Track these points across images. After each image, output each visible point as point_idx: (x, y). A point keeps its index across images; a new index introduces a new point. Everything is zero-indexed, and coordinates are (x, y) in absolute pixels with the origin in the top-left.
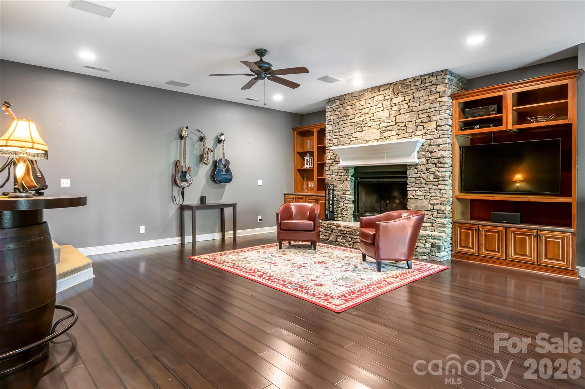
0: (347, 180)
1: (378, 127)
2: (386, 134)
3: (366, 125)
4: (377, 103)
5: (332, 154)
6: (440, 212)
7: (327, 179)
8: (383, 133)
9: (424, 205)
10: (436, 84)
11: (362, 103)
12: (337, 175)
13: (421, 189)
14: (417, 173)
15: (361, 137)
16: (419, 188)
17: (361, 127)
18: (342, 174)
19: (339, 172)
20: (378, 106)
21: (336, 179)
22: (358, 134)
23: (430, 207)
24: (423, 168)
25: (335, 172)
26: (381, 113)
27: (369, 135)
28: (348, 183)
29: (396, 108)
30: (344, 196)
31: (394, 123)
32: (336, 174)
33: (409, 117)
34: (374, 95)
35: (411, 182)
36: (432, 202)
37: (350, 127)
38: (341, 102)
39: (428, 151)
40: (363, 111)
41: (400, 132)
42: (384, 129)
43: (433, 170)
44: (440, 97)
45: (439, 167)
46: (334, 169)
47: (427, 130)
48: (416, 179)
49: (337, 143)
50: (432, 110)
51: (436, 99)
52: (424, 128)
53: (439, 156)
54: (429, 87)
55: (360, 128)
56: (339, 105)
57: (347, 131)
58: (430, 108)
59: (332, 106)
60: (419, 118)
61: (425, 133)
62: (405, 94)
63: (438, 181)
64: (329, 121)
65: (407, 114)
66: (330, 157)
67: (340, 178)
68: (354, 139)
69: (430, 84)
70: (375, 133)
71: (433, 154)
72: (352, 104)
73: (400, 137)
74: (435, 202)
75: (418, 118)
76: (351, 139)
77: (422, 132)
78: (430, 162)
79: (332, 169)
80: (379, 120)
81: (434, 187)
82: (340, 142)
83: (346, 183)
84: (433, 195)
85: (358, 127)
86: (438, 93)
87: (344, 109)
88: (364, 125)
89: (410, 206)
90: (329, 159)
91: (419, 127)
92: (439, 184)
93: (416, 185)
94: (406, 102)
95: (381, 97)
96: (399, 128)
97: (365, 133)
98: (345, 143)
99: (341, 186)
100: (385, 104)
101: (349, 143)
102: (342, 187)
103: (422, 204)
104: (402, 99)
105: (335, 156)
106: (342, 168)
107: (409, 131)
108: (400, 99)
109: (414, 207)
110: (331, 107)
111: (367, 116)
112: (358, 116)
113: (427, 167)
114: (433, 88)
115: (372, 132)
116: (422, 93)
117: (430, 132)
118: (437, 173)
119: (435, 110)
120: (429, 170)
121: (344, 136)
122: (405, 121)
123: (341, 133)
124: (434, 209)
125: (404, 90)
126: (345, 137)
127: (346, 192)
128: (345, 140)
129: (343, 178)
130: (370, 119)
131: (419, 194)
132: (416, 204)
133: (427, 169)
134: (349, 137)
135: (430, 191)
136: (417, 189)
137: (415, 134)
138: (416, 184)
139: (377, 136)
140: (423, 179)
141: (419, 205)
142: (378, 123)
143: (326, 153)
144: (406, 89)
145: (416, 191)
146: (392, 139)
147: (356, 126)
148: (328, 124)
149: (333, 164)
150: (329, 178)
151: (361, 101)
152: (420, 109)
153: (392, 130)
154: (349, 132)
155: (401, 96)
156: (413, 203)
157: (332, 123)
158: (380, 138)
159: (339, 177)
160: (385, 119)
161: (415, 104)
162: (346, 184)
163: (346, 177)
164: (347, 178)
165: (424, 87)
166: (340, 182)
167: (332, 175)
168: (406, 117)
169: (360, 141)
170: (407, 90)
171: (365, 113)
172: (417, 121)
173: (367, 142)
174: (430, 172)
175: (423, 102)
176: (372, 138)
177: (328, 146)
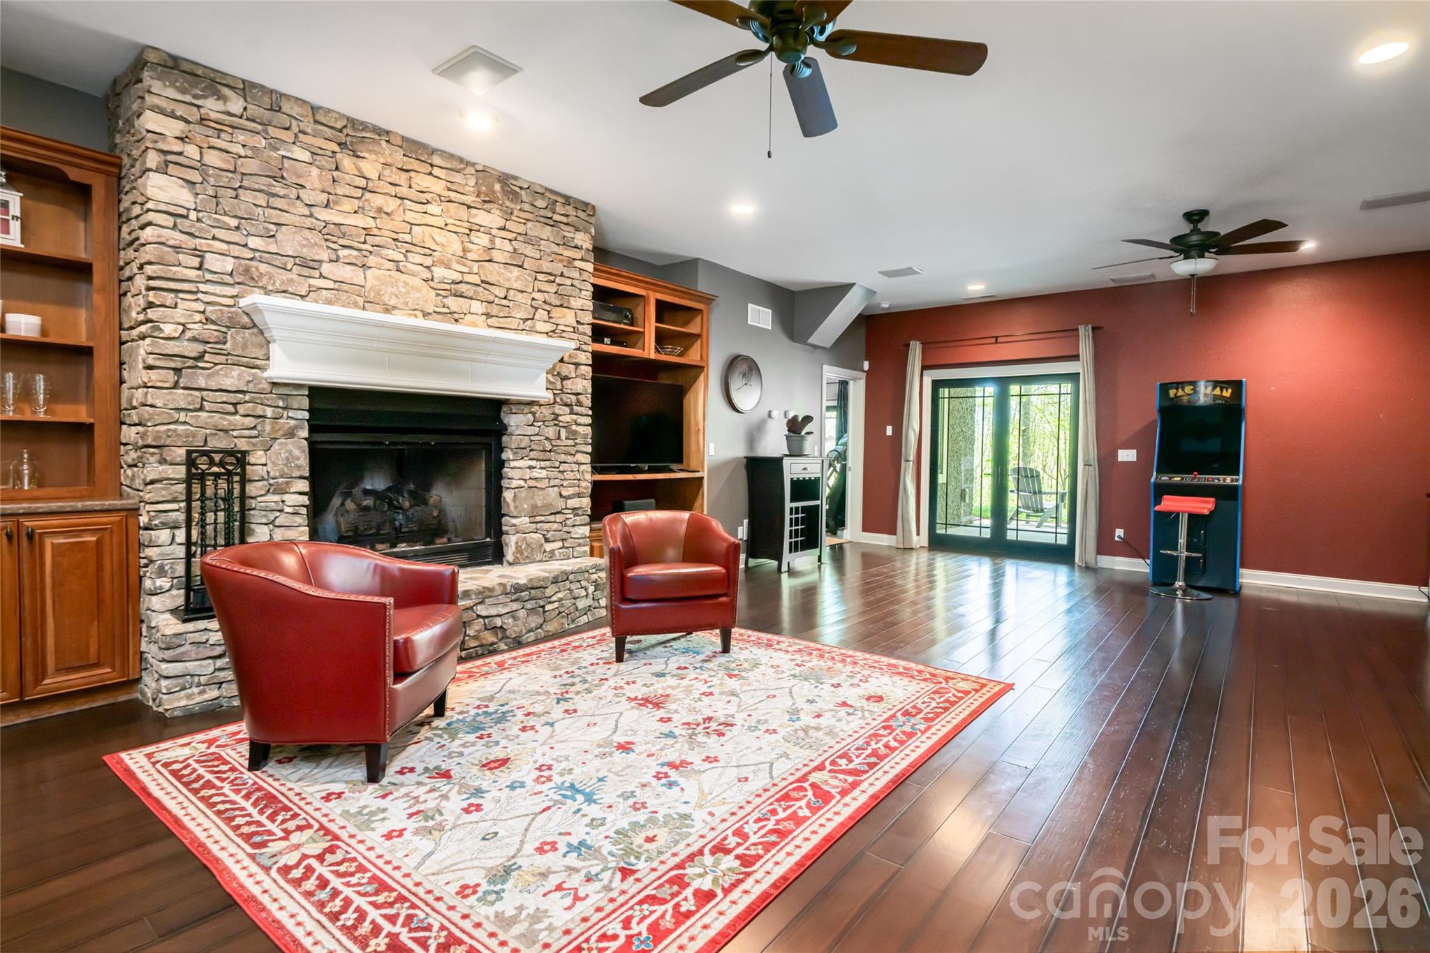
0: (290, 434)
1: (427, 275)
2: (453, 303)
3: (384, 252)
4: (423, 197)
5: (198, 317)
6: (580, 512)
7: (164, 428)
8: (445, 297)
9: (549, 500)
10: (577, 225)
11: (370, 167)
12: (236, 413)
13: (543, 464)
14: (532, 425)
15: (364, 287)
16: (537, 460)
17: (359, 250)
18: (269, 412)
19: (246, 402)
20: (429, 208)
21: (225, 431)
22: (346, 273)
23: (560, 504)
24: (546, 412)
25: (224, 399)
26: (440, 236)
27: (394, 290)
28: (300, 448)
29: (483, 240)
30: (277, 498)
31: (476, 279)
32: (231, 408)
33: (518, 278)
34: (415, 165)
35: (522, 446)
36: (564, 493)
37: (307, 233)
38: (253, 110)
39: (559, 374)
40: (378, 201)
41: (494, 310)
42: (448, 287)
43: (568, 418)
44: (582, 260)
45: (577, 414)
46: (213, 385)
47: (557, 325)
48: (532, 438)
49: (231, 274)
50: (569, 282)
51: (574, 259)
52: (550, 318)
53: (579, 391)
54: (562, 226)
55: (355, 253)
56: (241, 117)
57: (289, 243)
58: (562, 275)
59: (195, 97)
60: (539, 291)
61: (553, 332)
62: (506, 212)
63: (576, 444)
64: (170, 158)
65: (512, 267)
66: (181, 328)
67: (254, 428)
68: (330, 285)
69: (564, 219)
70: (418, 290)
71: (568, 383)
72: (320, 152)
73: (491, 321)
74: (571, 491)
75: (536, 290)
76: (312, 281)
77: (548, 327)
78: (561, 400)
79: (202, 383)
80: (428, 252)
81: (570, 459)
82: (253, 279)
83: (290, 447)
84: (567, 477)
85: (344, 246)
86: (576, 247)
87: (278, 150)
88: (371, 249)
89: (520, 508)
90: (177, 335)
91: (540, 310)
92: (577, 451)
93: (533, 454)
94: (511, 236)
95: (438, 187)
96: (491, 298)
97: (377, 278)
98: (283, 288)
99: (263, 461)
100: (452, 213)
101: (303, 294)
102: (265, 465)
103: (544, 499)
104: (501, 222)
105: (224, 329)
106: (268, 387)
107: (519, 316)
108: (490, 219)
109: (530, 509)
110: (188, 98)
111: (385, 223)
112: (348, 205)
113: (557, 412)
114: (568, 232)
115: (407, 284)
116: (547, 232)
117: (564, 331)
118: (574, 427)
119: (572, 285)
120: (560, 418)
121: (279, 261)
122: (508, 286)
123: (254, 242)
124: (566, 508)
125: (508, 203)
126: (285, 264)
127: (287, 483)
128: (281, 276)
129: (273, 428)
130: (395, 236)
131: (539, 476)
132: (531, 502)
133: (556, 417)
134: (306, 272)
135: (561, 469)
136: (533, 463)
137: (534, 326)
138: (531, 450)
139: (427, 301)
140: (547, 439)
141: (539, 503)
142: (428, 261)
144: (512, 201)
145: (531, 468)
146: (474, 325)
147: (334, 239)
148: (163, 169)
149: (201, 365)
150: (176, 422)
151: (358, 157)
152: (545, 270)
153: (471, 298)
154: (305, 250)
155: (498, 212)
156: (526, 500)
157: (195, 176)
158: (437, 310)
159: (250, 421)
160: (452, 259)
161: (529, 250)
162: (290, 452)
163: (293, 422)
164: (296, 427)
165: (551, 218)
166: (254, 445)
167: (201, 409)
168: (509, 275)
169: (360, 301)
170: (512, 206)
171: (386, 209)
172: (536, 295)
173: (387, 309)
174: (561, 424)
175: (549, 255)
176: (406, 304)
177: (169, 276)
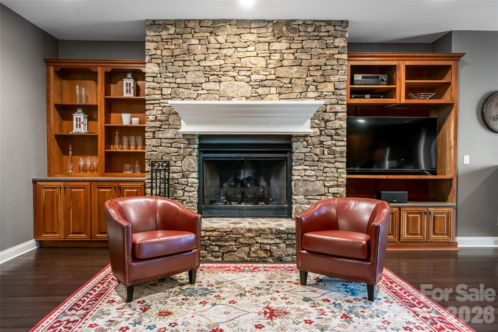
0: (190, 155)
1: (248, 79)
2: (261, 91)
3: (228, 73)
4: (246, 45)
5: (160, 112)
6: (338, 196)
7: (150, 153)
8: (256, 89)
9: (317, 188)
10: (335, 35)
11: (221, 39)
12: (172, 147)
13: (312, 168)
14: (307, 147)
15: (219, 90)
16: (309, 166)
17: (218, 75)
18: (182, 146)
19: (175, 142)
20: (250, 49)
21: (168, 154)
22: (211, 86)
23: (324, 190)
24: (316, 140)
25: (167, 142)
26: (253, 60)
27: (232, 89)
28: (194, 160)
29: (277, 57)
30: (185, 180)
31: (273, 77)
32: (169, 145)
33: (297, 72)
34: (242, 31)
35: (299, 158)
36: (327, 184)
37: (197, 72)
38: (178, 30)
39: (323, 119)
40: (224, 52)
41: (283, 90)
42: (258, 83)
43: (329, 143)
44: (339, 53)
45: (336, 140)
46: (164, 136)
47: (322, 92)
48: (306, 154)
49: (170, 95)
50: (329, 68)
51: (333, 55)
52: (317, 89)
53: (337, 127)
54: (325, 38)
55: (215, 77)
56: (174, 34)
57: (190, 78)
58: (326, 65)
59: (159, 32)
60: (310, 76)
61: (319, 96)
62: (290, 40)
63: (335, 158)
64: (153, 57)
65: (294, 67)
66: (155, 117)
67: (177, 152)
68: (205, 92)
69: (326, 34)
70: (243, 87)
71: (329, 124)
72: (202, 38)
73: (282, 96)
74: (332, 183)
75: (308, 75)
76: (199, 92)
77: (315, 94)
78: (325, 133)
79: (160, 136)
80: (249, 69)
81: (330, 165)
82: (177, 95)
83: (190, 159)
84: (329, 175)
85: (212, 75)
86: (335, 47)
87: (186, 42)
88: (222, 73)
89: (298, 191)
90: (153, 119)
91: (311, 86)
92: (336, 161)
93: (306, 163)
94: (293, 51)
95: (253, 37)
96: (281, 85)
97: (225, 86)
98: (188, 96)
99: (180, 165)
100: (260, 48)
101: (195, 97)
102: (181, 166)
103: (313, 187)
104: (287, 45)
105: (168, 115)
106: (182, 136)
107: (297, 91)
108: (282, 45)
109: (304, 192)
110: (157, 34)
111: (229, 60)
112: (212, 57)
113: (321, 140)
114: (330, 41)
115: (238, 85)
116: (315, 44)
117: (326, 95)
118: (334, 148)
119: (332, 69)
120: (324, 143)
121: (186, 86)
122: (291, 77)
123: (178, 81)
124: (328, 193)
125: (290, 35)
126: (188, 87)
127: (188, 174)
128: (187, 92)
129: (184, 152)
130: (233, 65)
131: (310, 174)
132: (305, 188)
133: (321, 142)
134: (196, 88)
135: (325, 171)
136: (307, 167)
137: (306, 95)
138: (306, 161)
139: (247, 92)
140: (316, 154)
141: (310, 189)
142: (249, 73)
143: (147, 110)
144: (293, 33)
145: (305, 170)
146: (271, 99)
147: (208, 73)
148: (150, 62)
149: (161, 129)
150: (153, 151)
151: (217, 35)
152: (314, 64)
153: (270, 87)
154: (196, 80)
155: (285, 41)
156: (302, 187)
157: (159, 61)
158: (252, 95)
159: (176, 150)
160: (261, 70)
161: (304, 56)
162: (190, 161)
163: (191, 150)
164: (191, 152)
165: (318, 36)
166: (177, 159)
167: (161, 146)
168: (292, 71)
169: (217, 97)
170: (294, 35)
171: (227, 55)
172: (308, 79)
173: (229, 98)
174: (325, 146)
175: (316, 56)
176: (238, 94)
177: (151, 99)
